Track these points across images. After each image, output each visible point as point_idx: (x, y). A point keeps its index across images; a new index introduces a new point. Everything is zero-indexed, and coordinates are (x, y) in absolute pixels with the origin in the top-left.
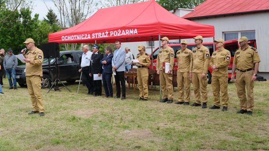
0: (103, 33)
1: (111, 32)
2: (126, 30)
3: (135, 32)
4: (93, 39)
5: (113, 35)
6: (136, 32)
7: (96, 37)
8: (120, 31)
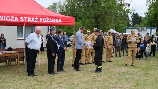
0: (33, 18)
1: (40, 18)
2: (53, 19)
3: (60, 21)
4: (22, 22)
5: (42, 21)
7: (26, 21)
8: (48, 19)
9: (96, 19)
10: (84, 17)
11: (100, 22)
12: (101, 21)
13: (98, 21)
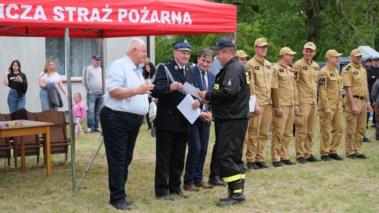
0: (95, 11)
1: (121, 10)
2: (163, 12)
3: (185, 20)
4: (58, 24)
5: (127, 19)
6: (190, 21)
7: (71, 19)
8: (146, 12)
9: (310, 13)
10: (270, 7)
11: (326, 22)
12: (328, 20)
13: (319, 19)
